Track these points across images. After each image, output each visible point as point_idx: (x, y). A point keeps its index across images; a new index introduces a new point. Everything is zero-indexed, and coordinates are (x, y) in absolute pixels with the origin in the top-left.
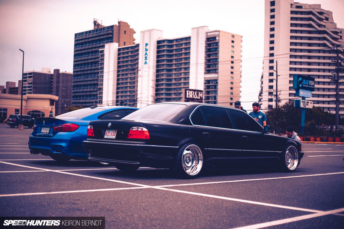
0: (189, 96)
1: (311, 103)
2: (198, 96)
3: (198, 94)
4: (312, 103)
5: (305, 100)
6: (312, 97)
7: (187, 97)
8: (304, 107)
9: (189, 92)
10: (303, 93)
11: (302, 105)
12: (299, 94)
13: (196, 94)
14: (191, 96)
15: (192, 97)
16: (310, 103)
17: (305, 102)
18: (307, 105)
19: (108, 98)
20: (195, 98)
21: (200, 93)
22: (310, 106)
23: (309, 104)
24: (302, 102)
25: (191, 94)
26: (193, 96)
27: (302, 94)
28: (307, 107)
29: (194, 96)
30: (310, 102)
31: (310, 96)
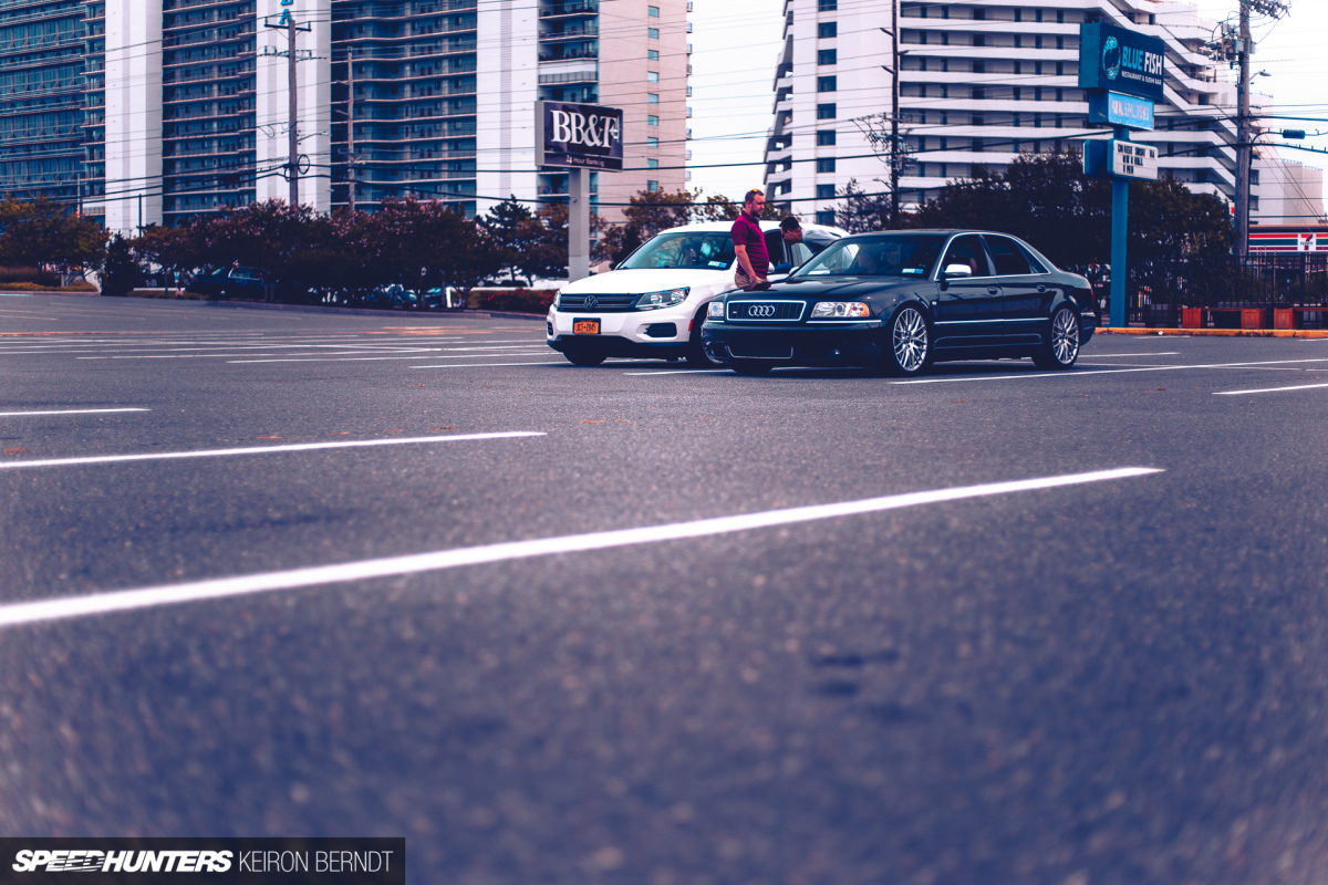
0: (562, 135)
1: (1152, 155)
2: (602, 139)
3: (600, 125)
4: (1156, 154)
5: (1128, 140)
6: (1156, 128)
7: (557, 138)
8: (1126, 174)
9: (562, 120)
10: (1121, 111)
11: (1118, 166)
12: (1106, 113)
13: (592, 126)
14: (571, 136)
15: (574, 141)
16: (1147, 153)
17: (1128, 150)
18: (1138, 162)
19: (127, 167)
20: (590, 144)
21: (612, 123)
22: (1149, 169)
23: (1146, 159)
24: (1121, 148)
25: (569, 126)
26: (579, 136)
27: (1116, 112)
28: (1138, 172)
29: (585, 136)
30: (1148, 148)
31: (1146, 123)
